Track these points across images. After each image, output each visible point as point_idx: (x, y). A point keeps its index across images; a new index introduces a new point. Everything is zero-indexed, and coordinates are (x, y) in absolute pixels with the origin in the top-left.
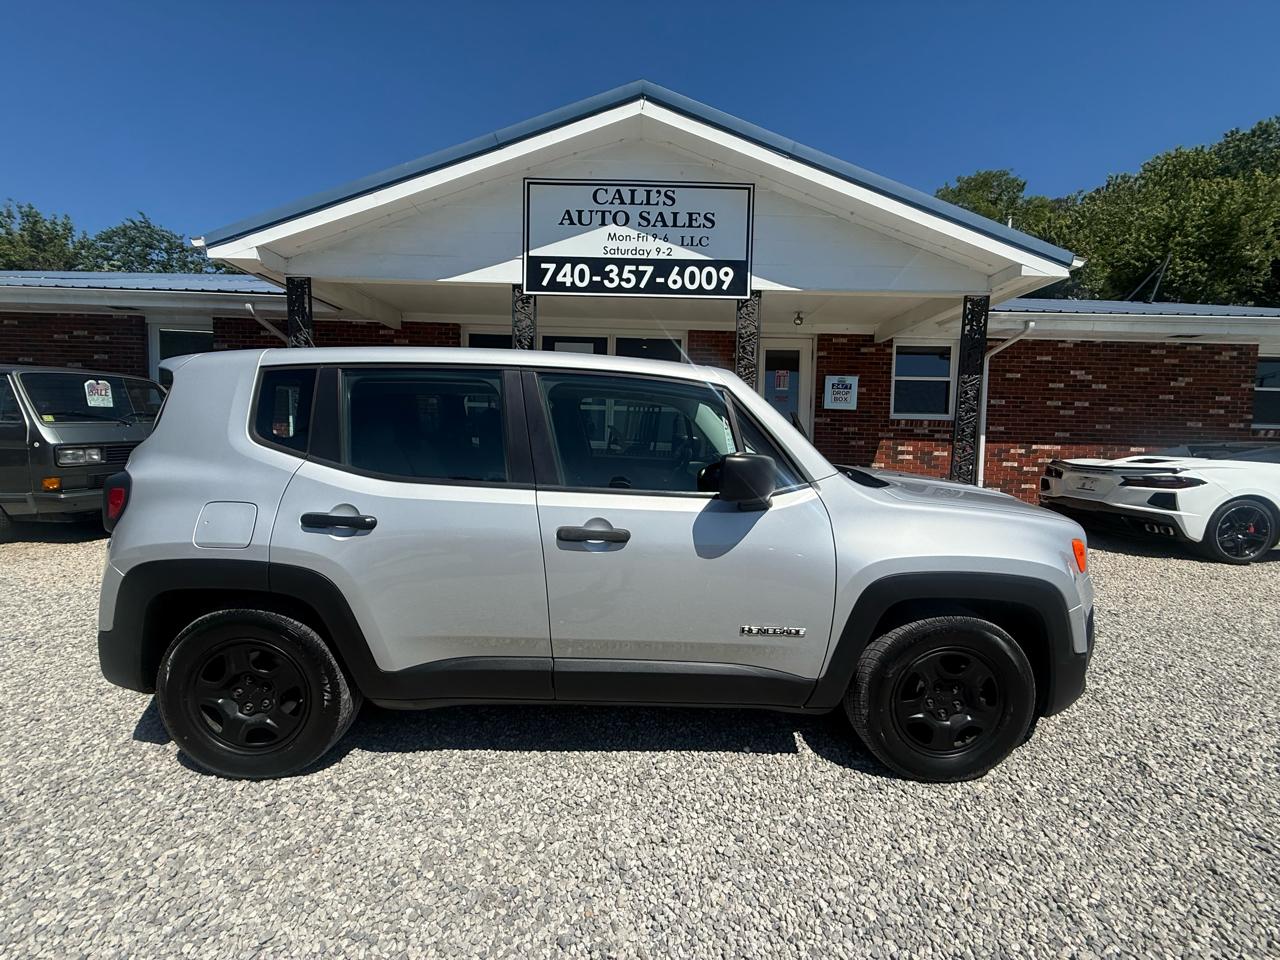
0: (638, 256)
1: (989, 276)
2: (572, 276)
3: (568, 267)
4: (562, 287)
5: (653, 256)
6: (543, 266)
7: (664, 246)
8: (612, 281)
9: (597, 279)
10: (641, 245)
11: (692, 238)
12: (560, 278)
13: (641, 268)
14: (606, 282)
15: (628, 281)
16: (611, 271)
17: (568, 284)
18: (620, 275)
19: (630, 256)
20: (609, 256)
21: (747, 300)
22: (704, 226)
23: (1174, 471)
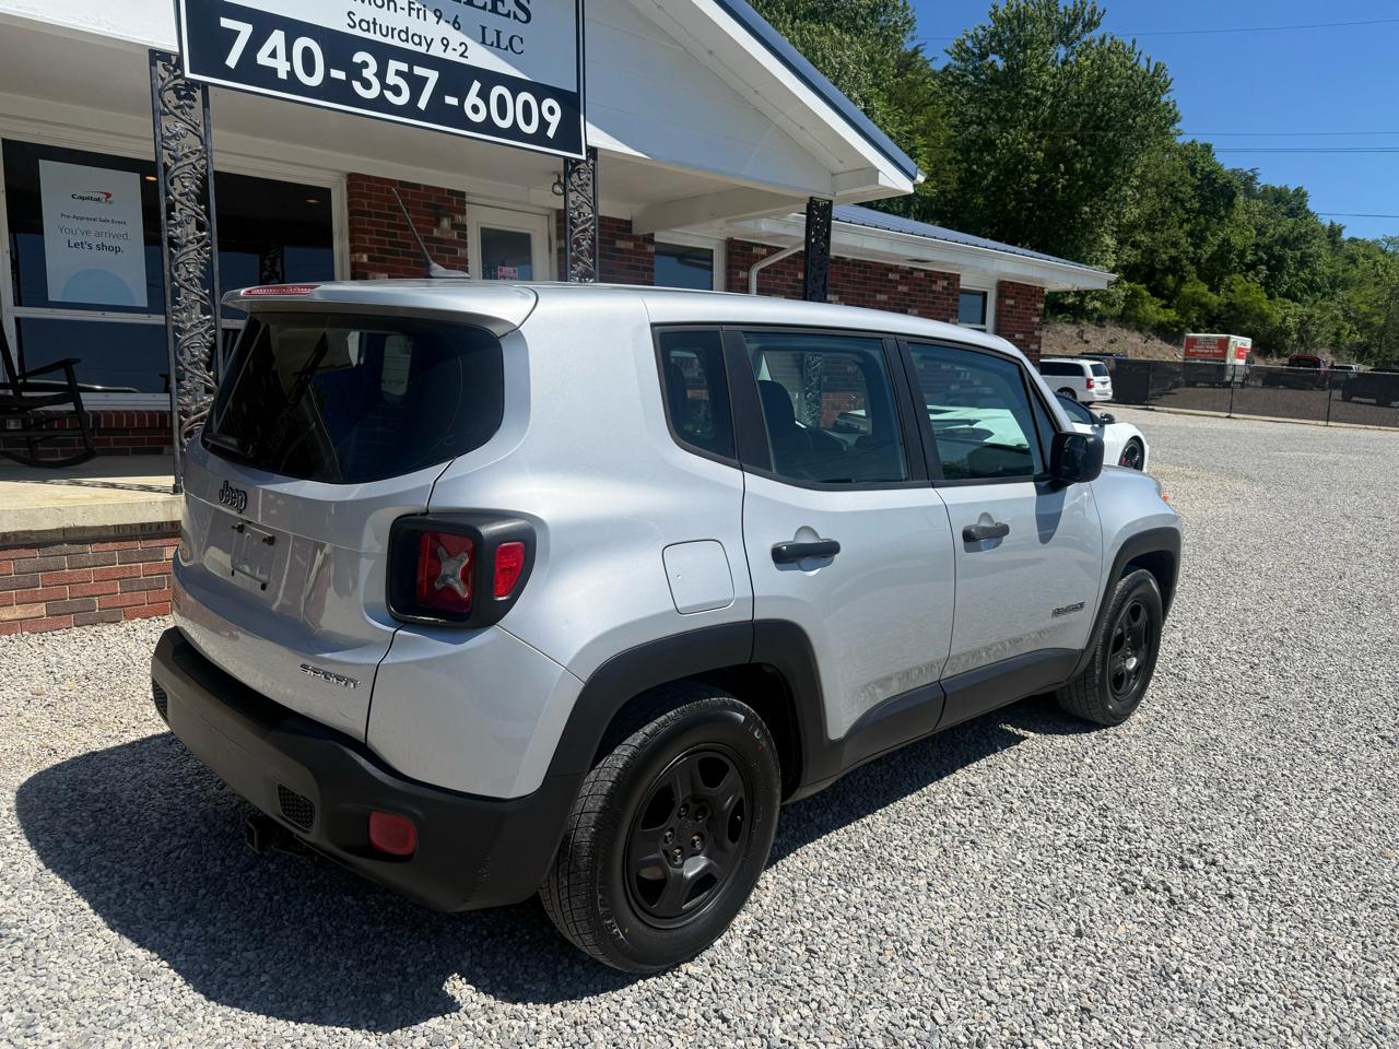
0: (410, 46)
1: (833, 175)
2: (289, 58)
3: (277, 38)
4: (267, 77)
5: (437, 51)
6: (226, 23)
7: (456, 37)
8: (367, 84)
9: (338, 74)
10: (416, 25)
11: (498, 33)
12: (263, 58)
13: (418, 71)
14: (357, 85)
15: (397, 91)
16: (364, 65)
17: (282, 75)
18: (381, 75)
19: (396, 42)
20: (357, 32)
21: (579, 162)
22: (516, 17)
23: (971, 422)
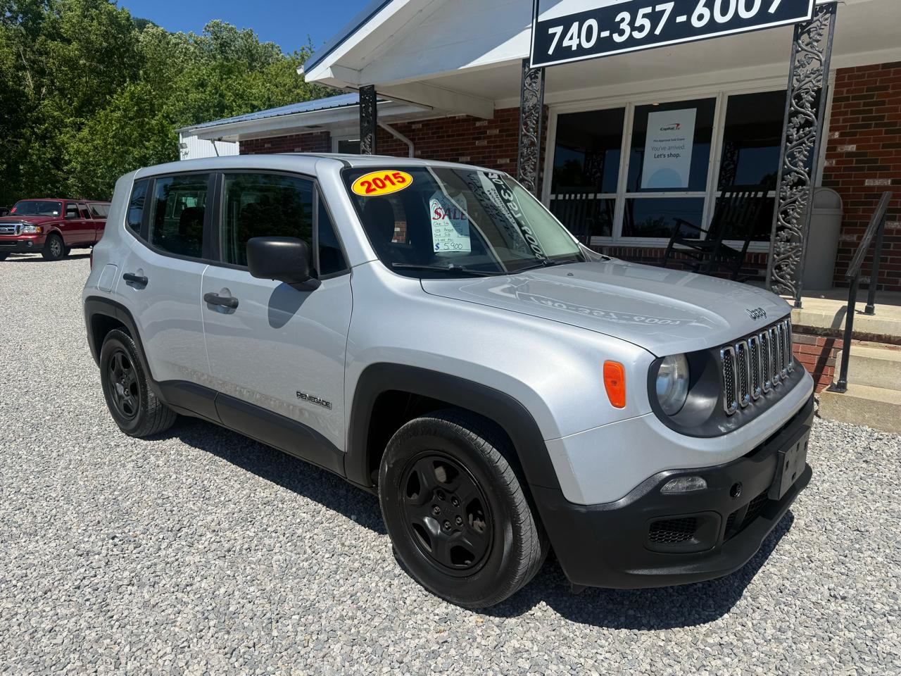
2: (579, 36)
3: (574, 27)
4: (568, 52)
6: (551, 31)
8: (622, 33)
9: (605, 34)
12: (566, 43)
13: (659, 8)
14: (616, 36)
15: (641, 28)
16: (623, 20)
17: (574, 48)
18: (632, 24)
21: (808, 22)
